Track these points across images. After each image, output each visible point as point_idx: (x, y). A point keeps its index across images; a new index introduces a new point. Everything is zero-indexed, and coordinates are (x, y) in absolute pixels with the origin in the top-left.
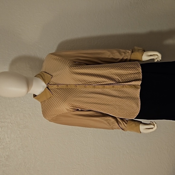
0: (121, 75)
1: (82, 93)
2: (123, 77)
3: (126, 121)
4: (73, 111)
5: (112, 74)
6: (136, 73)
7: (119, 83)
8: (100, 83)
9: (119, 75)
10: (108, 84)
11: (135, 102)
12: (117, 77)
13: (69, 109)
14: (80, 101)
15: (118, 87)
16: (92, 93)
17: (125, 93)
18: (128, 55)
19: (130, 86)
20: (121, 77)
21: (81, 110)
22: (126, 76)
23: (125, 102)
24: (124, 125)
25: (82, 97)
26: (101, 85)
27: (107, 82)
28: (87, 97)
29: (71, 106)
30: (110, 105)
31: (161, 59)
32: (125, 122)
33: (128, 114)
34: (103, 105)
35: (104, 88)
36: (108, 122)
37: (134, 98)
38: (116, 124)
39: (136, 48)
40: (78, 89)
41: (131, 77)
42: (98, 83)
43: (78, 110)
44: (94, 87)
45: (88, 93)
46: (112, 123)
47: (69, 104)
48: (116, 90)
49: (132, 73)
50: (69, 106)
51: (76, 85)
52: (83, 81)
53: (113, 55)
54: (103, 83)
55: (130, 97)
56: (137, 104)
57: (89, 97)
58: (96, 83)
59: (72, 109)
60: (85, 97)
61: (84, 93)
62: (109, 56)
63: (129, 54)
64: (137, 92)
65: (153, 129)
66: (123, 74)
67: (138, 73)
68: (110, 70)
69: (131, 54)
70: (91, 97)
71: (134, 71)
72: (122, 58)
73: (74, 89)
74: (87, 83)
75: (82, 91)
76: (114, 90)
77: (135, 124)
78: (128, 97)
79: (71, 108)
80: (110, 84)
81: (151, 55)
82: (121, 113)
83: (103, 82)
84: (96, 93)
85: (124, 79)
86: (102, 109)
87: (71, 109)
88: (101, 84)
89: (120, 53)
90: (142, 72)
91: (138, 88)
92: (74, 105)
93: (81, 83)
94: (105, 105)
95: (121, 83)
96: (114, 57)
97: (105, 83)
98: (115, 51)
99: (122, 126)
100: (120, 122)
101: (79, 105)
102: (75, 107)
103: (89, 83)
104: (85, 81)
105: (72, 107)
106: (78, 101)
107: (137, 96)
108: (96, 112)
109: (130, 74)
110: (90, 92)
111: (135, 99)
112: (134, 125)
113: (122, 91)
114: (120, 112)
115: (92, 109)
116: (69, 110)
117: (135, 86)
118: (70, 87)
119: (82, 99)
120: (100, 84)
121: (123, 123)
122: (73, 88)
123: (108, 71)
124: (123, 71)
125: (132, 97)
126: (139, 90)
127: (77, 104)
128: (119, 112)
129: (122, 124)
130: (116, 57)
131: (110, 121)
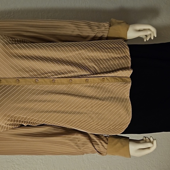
0: (98, 60)
1: (30, 93)
2: (101, 64)
3: (105, 139)
4: (13, 129)
5: (84, 59)
6: (122, 57)
7: (96, 74)
8: (63, 74)
9: (95, 60)
10: (78, 77)
11: (123, 105)
12: (92, 64)
13: (5, 125)
14: (26, 109)
15: (95, 80)
16: (49, 92)
17: (106, 92)
18: (103, 30)
19: (114, 79)
20: (99, 64)
21: (28, 126)
22: (107, 62)
23: (107, 107)
24: (103, 146)
25: (31, 101)
26: (66, 77)
27: (76, 72)
28: (40, 101)
29: (9, 120)
30: (82, 113)
31: (156, 36)
32: (103, 141)
33: (112, 127)
34: (70, 113)
35: (71, 83)
36: (76, 143)
37: (121, 99)
38: (90, 145)
39: (113, 20)
40: (23, 87)
41: (115, 65)
42: (60, 74)
43: (22, 126)
44: (53, 82)
45: (43, 94)
46: (83, 144)
47: (5, 115)
48: (92, 87)
49: (116, 58)
50: (5, 119)
51: (18, 79)
52: (31, 71)
53: (79, 30)
54: (69, 75)
55: (115, 98)
56: (127, 109)
57: (44, 101)
58: (56, 75)
59: (10, 125)
60: (36, 101)
61: (34, 94)
62: (73, 32)
63: (106, 28)
64: (125, 89)
65: (151, 149)
66: (101, 59)
67: (124, 56)
68: (80, 52)
69: (109, 28)
70: (49, 101)
71: (119, 54)
72: (94, 35)
73: (14, 86)
74: (39, 75)
75: (29, 89)
76: (89, 86)
77: (122, 144)
78: (112, 98)
79: (9, 123)
80: (82, 76)
81: (139, 31)
82: (100, 127)
83: (69, 72)
84: (57, 93)
85: (104, 68)
86: (68, 122)
87: (8, 125)
88: (66, 75)
89: (90, 26)
90: (130, 55)
91: (127, 82)
92: (15, 117)
93: (27, 75)
94: (74, 113)
95: (99, 73)
96: (81, 33)
97: (72, 74)
98: (82, 24)
99: (99, 147)
100: (96, 142)
101: (25, 117)
102: (17, 121)
103: (43, 74)
104: (35, 71)
105: (11, 121)
106: (22, 108)
107: (125, 96)
108: (54, 127)
109: (113, 58)
110: (45, 92)
111: (123, 101)
112: (119, 144)
113: (102, 88)
114: (98, 125)
115: (47, 122)
116: (5, 127)
117: (122, 79)
118: (6, 84)
119: (31, 105)
120: (63, 76)
121: (101, 143)
122: (13, 84)
123: (77, 52)
124: (102, 54)
125: (118, 98)
126: (130, 85)
127: (22, 116)
128: (96, 124)
129: (98, 144)
130: (85, 34)
131: (79, 141)
